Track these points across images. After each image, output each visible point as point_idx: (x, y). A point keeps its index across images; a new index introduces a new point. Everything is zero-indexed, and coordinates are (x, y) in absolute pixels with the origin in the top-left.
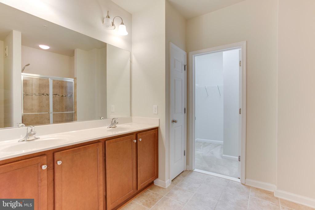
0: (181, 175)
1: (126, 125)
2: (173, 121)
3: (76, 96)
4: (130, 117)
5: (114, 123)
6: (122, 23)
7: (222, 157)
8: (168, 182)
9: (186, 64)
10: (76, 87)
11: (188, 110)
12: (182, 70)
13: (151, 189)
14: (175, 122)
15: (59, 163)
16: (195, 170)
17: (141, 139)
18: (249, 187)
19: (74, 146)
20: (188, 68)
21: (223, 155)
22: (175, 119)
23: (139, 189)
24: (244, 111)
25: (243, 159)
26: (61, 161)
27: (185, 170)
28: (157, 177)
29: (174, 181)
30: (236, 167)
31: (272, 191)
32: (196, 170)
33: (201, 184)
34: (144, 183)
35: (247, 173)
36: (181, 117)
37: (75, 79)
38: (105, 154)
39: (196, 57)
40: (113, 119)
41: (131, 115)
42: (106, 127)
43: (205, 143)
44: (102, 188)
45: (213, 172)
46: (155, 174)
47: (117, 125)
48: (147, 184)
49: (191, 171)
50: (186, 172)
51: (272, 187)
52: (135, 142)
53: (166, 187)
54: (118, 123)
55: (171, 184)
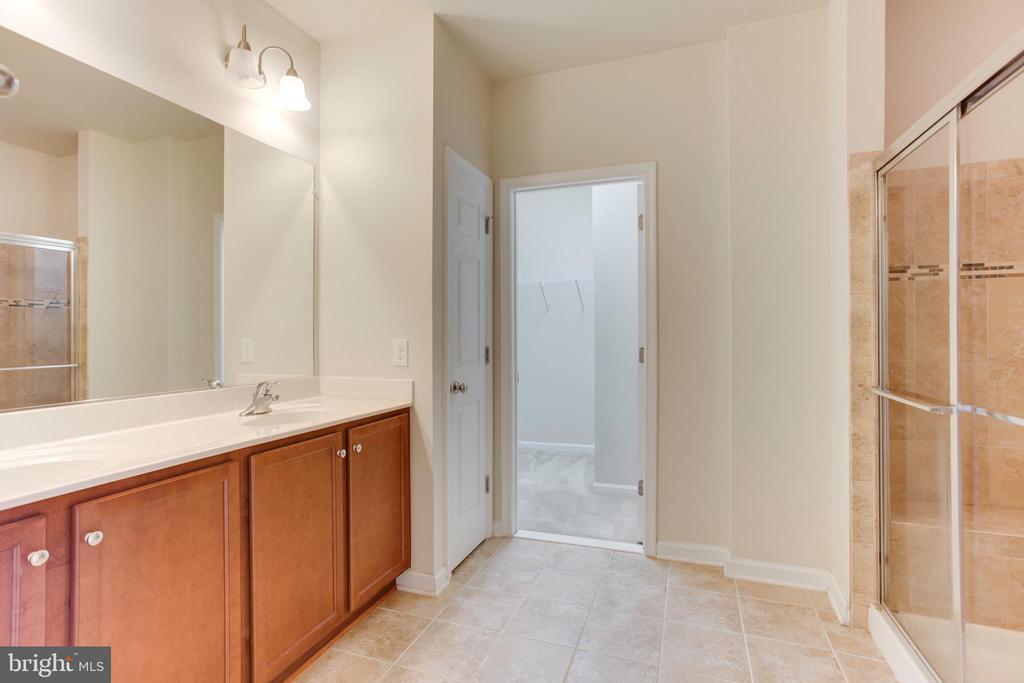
0: (477, 553)
1: (306, 405)
2: (455, 388)
3: (86, 306)
4: (312, 377)
5: (262, 398)
6: (292, 72)
7: (593, 491)
8: (441, 576)
9: (490, 215)
10: (85, 273)
11: (497, 354)
12: (479, 235)
13: (389, 606)
14: (460, 389)
15: (93, 539)
16: (516, 535)
17: (359, 446)
18: (665, 562)
19: (144, 480)
20: (496, 226)
21: (595, 484)
22: (460, 382)
23: (353, 608)
24: (651, 354)
25: (650, 488)
26: (101, 534)
27: (489, 536)
28: (407, 564)
29: (460, 573)
30: (632, 515)
31: (720, 564)
32: (521, 533)
33: (539, 571)
34: (369, 587)
35: (660, 527)
36: (476, 376)
37: (81, 241)
38: (248, 501)
39: (520, 197)
40: (261, 384)
41: (316, 371)
42: (233, 413)
43: (539, 453)
44: (236, 615)
45: (569, 534)
46: (401, 556)
47: (274, 406)
48: (378, 588)
49: (508, 538)
50: (492, 543)
51: (720, 555)
52: (343, 456)
53: (438, 593)
54: (277, 397)
55: (451, 580)
